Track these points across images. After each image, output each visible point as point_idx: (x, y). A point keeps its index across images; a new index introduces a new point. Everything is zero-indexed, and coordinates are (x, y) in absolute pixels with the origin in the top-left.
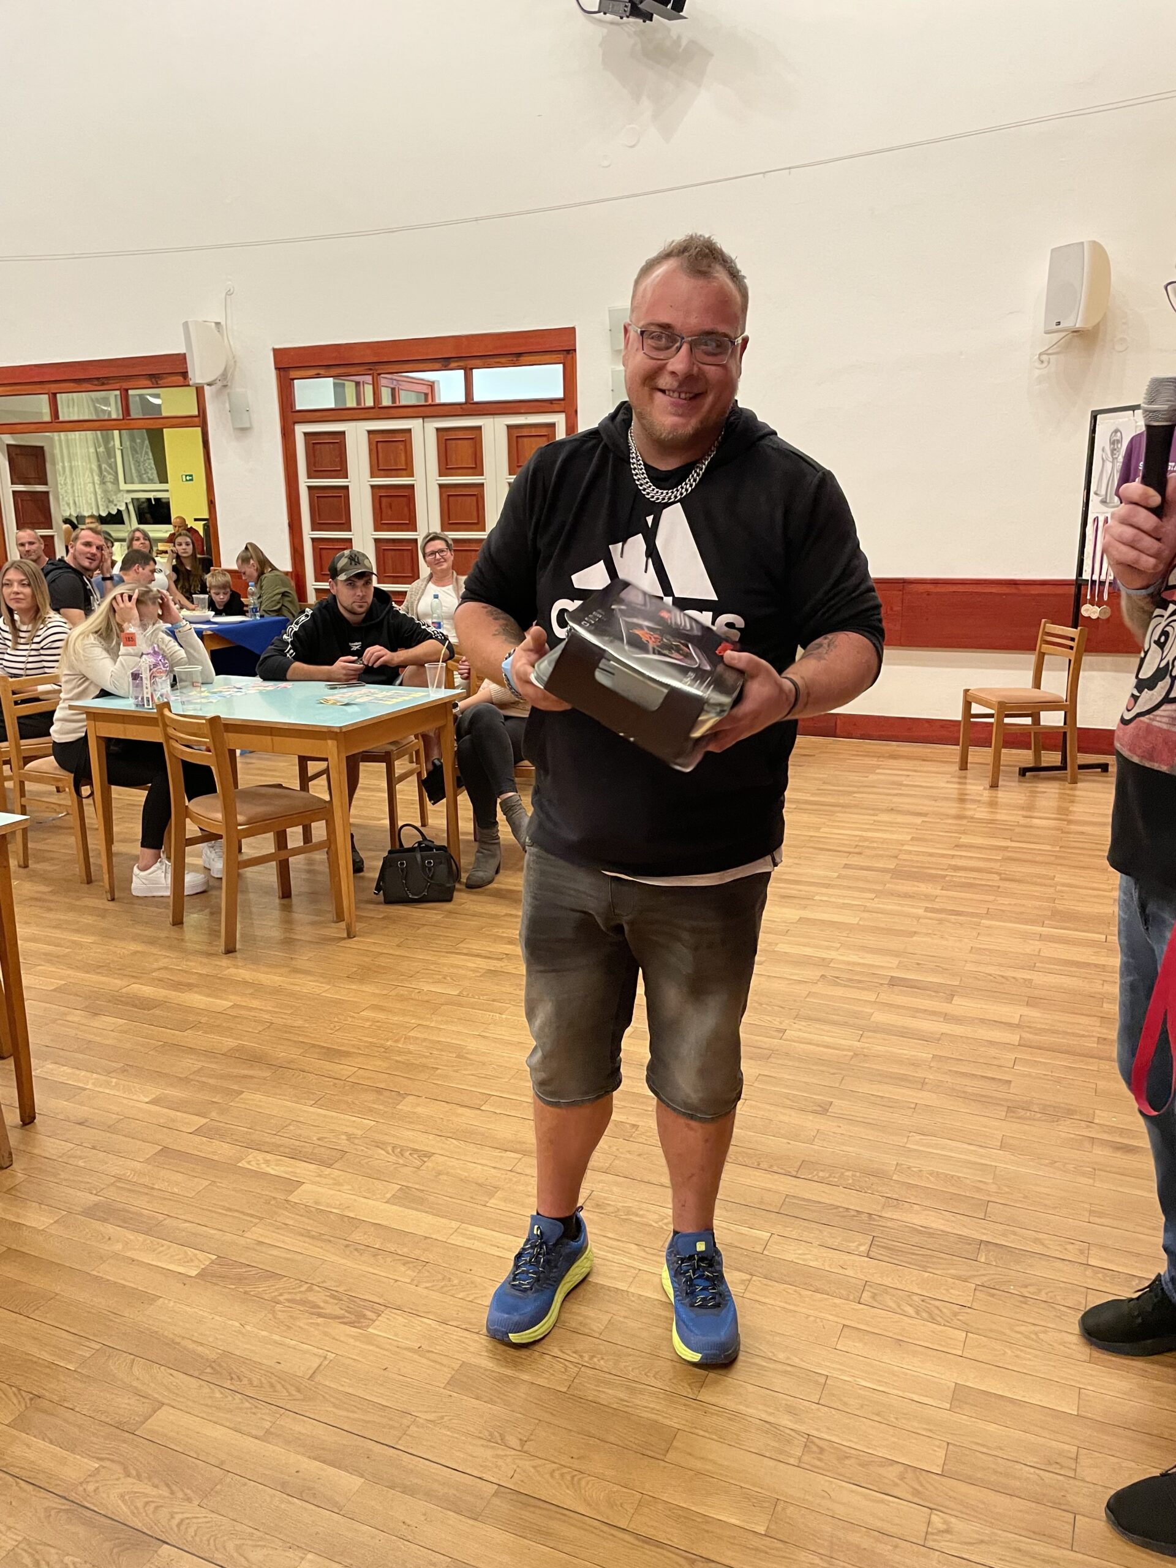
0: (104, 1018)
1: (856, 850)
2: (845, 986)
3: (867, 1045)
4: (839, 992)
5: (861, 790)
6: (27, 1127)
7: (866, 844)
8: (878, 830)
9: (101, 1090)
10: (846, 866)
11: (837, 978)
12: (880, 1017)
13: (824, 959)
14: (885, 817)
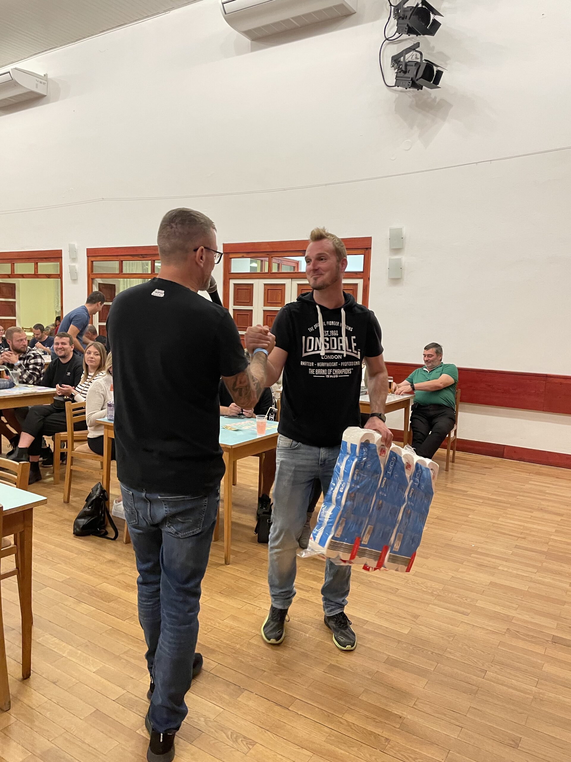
0: (84, 605)
1: (522, 536)
2: (524, 640)
3: (541, 691)
4: (521, 644)
5: (521, 494)
6: (25, 681)
7: (528, 532)
8: (533, 523)
9: (71, 658)
10: (517, 547)
11: (518, 632)
12: (548, 668)
13: (508, 616)
14: (536, 514)
